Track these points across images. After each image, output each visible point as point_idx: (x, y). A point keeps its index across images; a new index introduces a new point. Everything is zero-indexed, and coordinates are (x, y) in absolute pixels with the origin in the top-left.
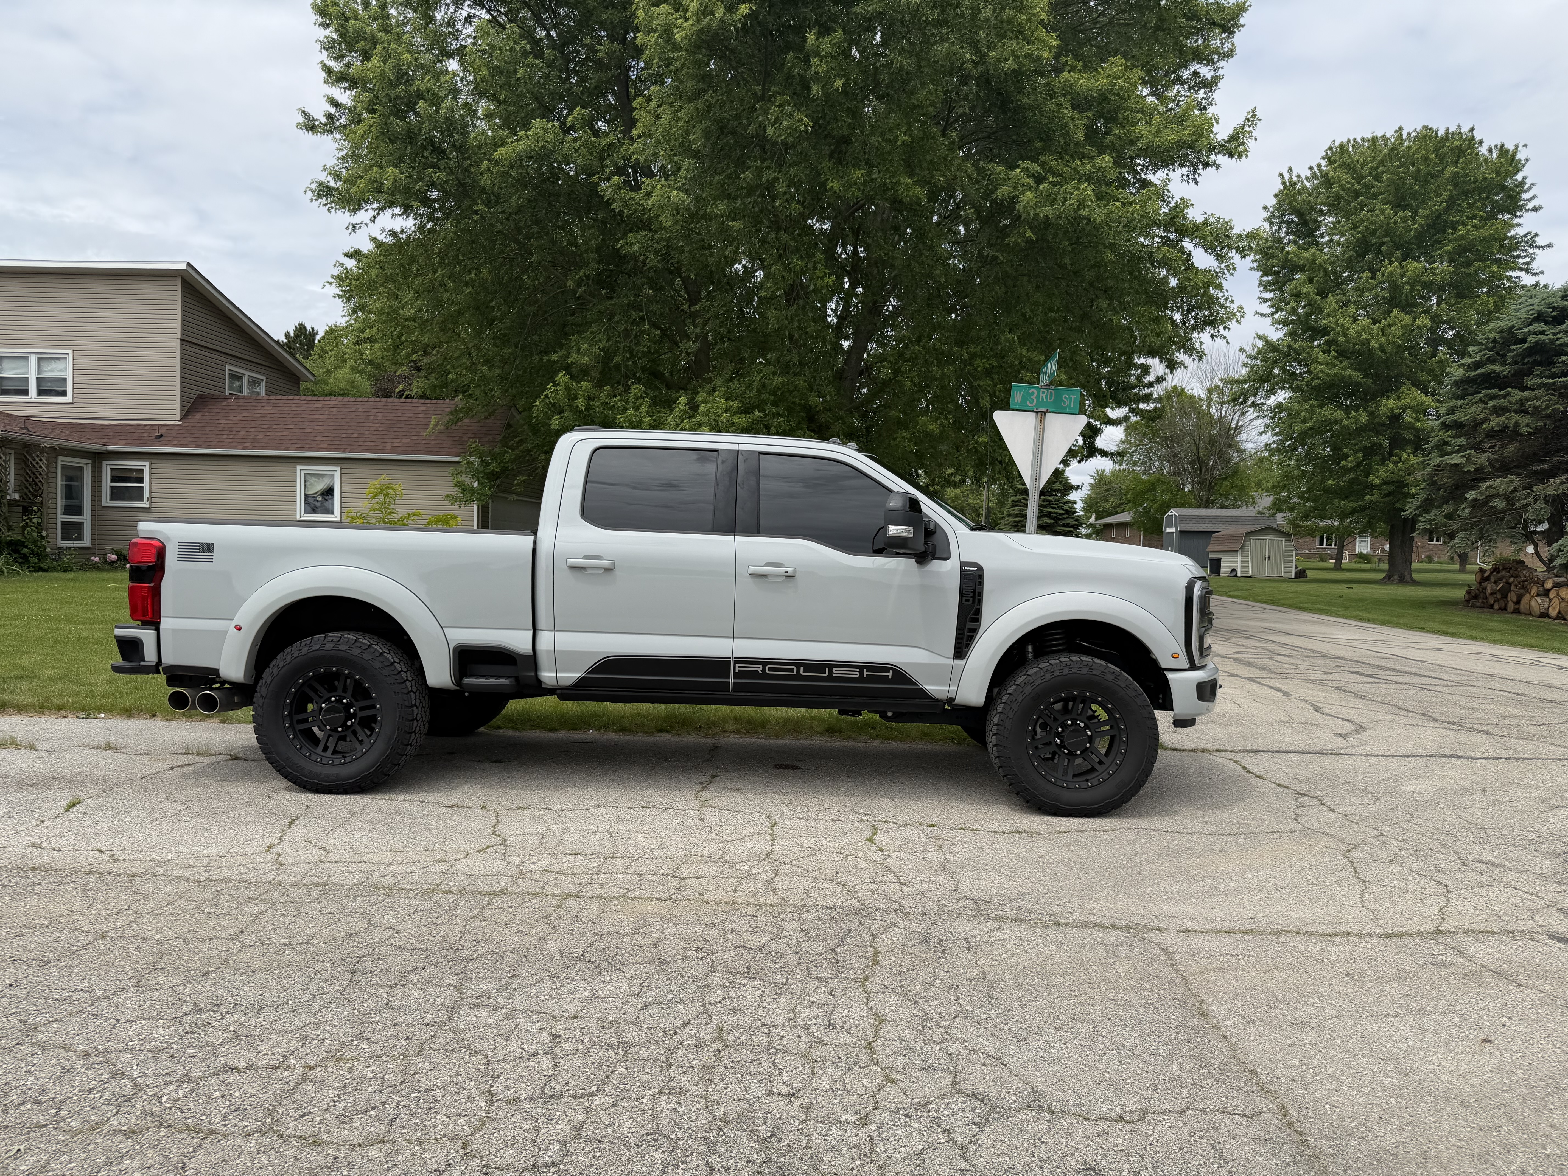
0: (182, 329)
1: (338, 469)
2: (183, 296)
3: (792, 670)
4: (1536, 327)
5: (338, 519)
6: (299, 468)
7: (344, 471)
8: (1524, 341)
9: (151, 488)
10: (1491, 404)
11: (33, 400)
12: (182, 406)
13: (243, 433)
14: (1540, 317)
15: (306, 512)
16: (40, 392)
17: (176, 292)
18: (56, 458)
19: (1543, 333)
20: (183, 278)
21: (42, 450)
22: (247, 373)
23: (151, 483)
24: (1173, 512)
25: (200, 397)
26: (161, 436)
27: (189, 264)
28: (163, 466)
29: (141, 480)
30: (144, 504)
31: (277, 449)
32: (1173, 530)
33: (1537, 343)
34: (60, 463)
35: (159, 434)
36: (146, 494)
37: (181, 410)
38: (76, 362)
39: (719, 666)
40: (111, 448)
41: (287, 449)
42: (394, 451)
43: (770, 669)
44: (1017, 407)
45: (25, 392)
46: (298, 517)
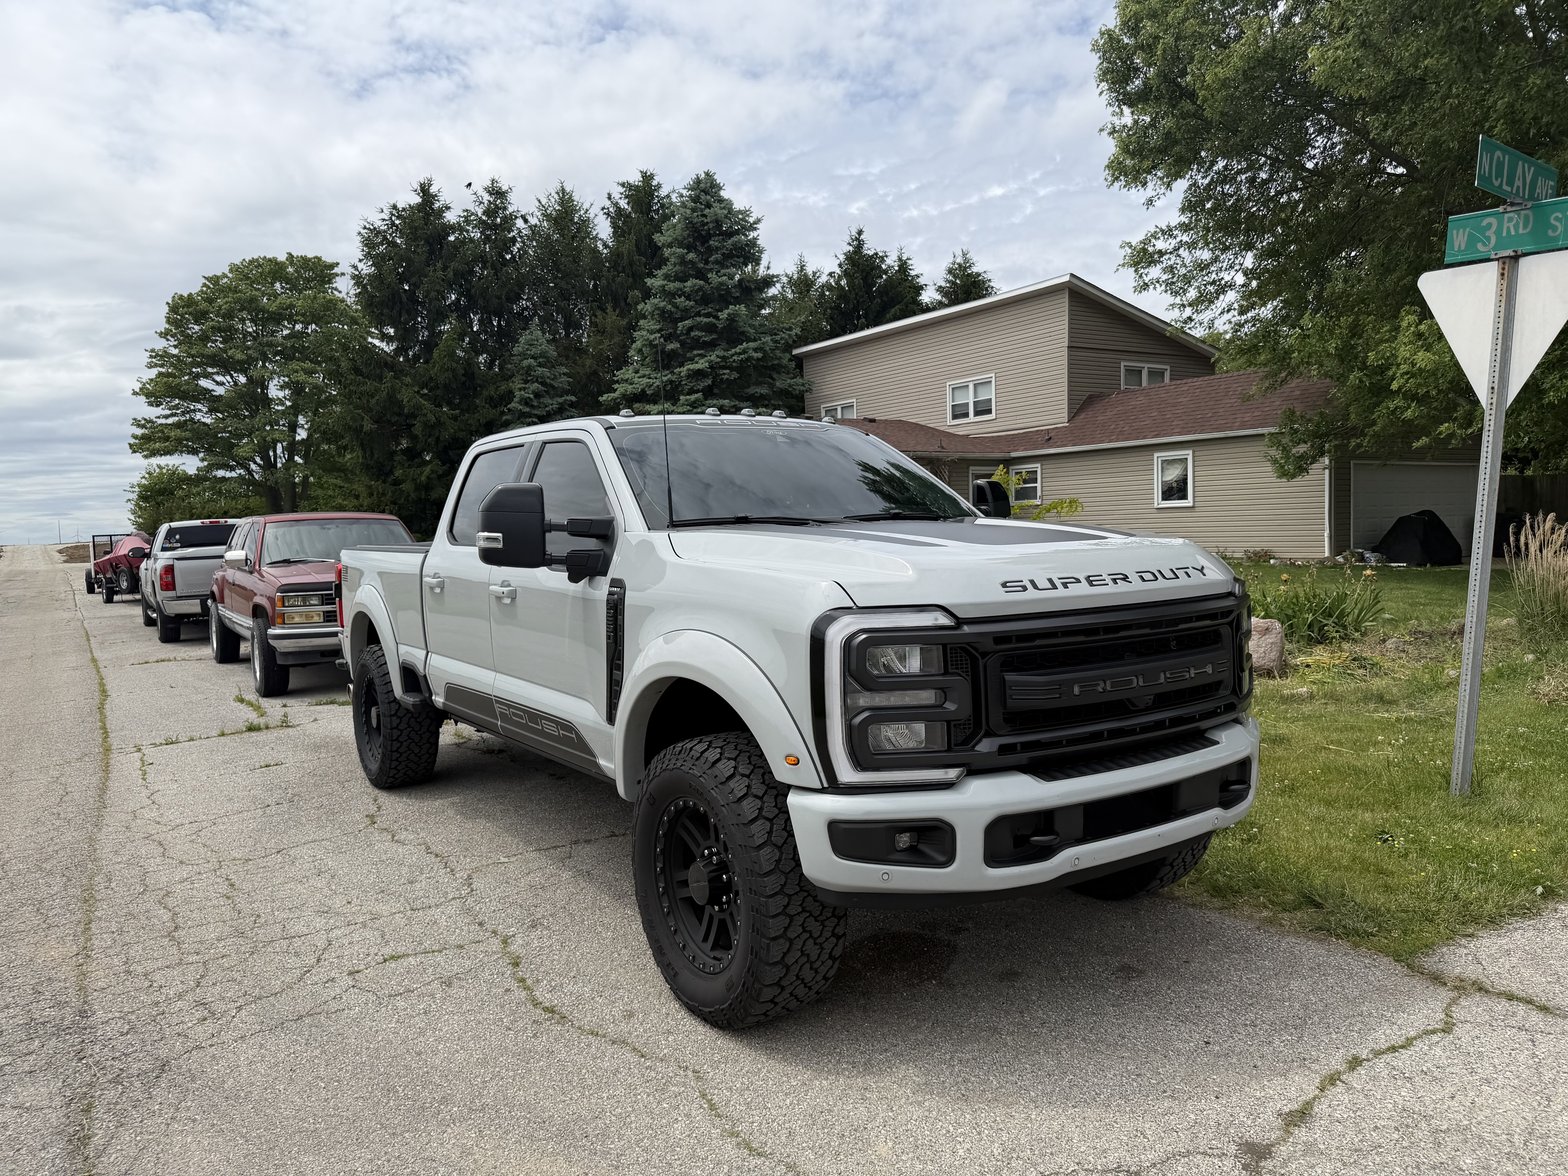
0: (1070, 337)
1: (1190, 452)
2: (1070, 306)
5: (1191, 504)
6: (1156, 455)
7: (1197, 454)
9: (1042, 487)
11: (972, 421)
12: (1069, 408)
13: (1112, 427)
15: (1163, 499)
16: (977, 413)
17: (1063, 304)
18: (968, 468)
20: (1070, 289)
21: (945, 463)
22: (1147, 366)
23: (1042, 483)
25: (1090, 397)
26: (1050, 438)
27: (1072, 275)
28: (1051, 466)
29: (1035, 481)
30: (1038, 502)
31: (1137, 438)
34: (971, 472)
35: (1049, 437)
36: (1039, 493)
37: (1069, 413)
38: (998, 383)
40: (1014, 455)
41: (1145, 438)
42: (1242, 427)
44: (1460, 258)
45: (966, 415)
46: (1156, 506)
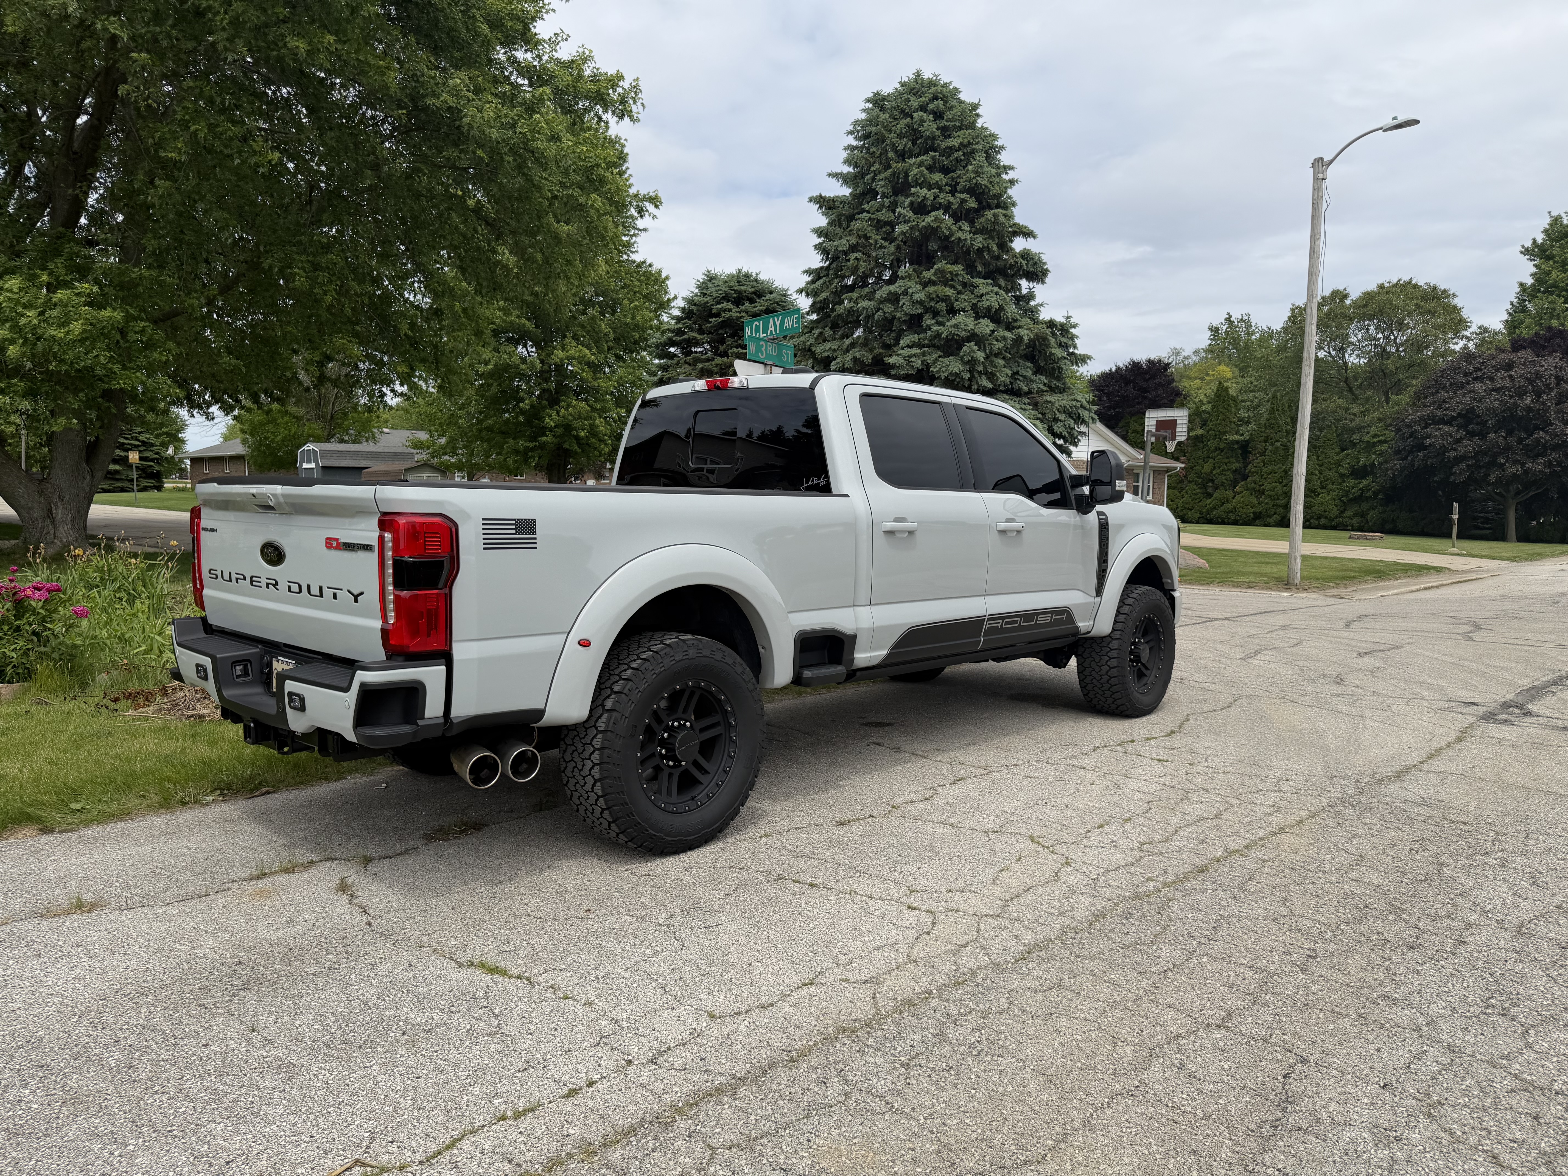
3: (1016, 622)
4: (725, 305)
8: (717, 315)
10: (700, 366)
14: (726, 298)
19: (730, 310)
24: (310, 446)
32: (313, 465)
33: (728, 319)
39: (972, 626)
43: (1007, 623)
